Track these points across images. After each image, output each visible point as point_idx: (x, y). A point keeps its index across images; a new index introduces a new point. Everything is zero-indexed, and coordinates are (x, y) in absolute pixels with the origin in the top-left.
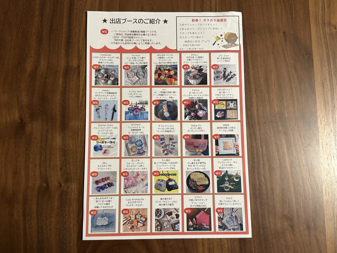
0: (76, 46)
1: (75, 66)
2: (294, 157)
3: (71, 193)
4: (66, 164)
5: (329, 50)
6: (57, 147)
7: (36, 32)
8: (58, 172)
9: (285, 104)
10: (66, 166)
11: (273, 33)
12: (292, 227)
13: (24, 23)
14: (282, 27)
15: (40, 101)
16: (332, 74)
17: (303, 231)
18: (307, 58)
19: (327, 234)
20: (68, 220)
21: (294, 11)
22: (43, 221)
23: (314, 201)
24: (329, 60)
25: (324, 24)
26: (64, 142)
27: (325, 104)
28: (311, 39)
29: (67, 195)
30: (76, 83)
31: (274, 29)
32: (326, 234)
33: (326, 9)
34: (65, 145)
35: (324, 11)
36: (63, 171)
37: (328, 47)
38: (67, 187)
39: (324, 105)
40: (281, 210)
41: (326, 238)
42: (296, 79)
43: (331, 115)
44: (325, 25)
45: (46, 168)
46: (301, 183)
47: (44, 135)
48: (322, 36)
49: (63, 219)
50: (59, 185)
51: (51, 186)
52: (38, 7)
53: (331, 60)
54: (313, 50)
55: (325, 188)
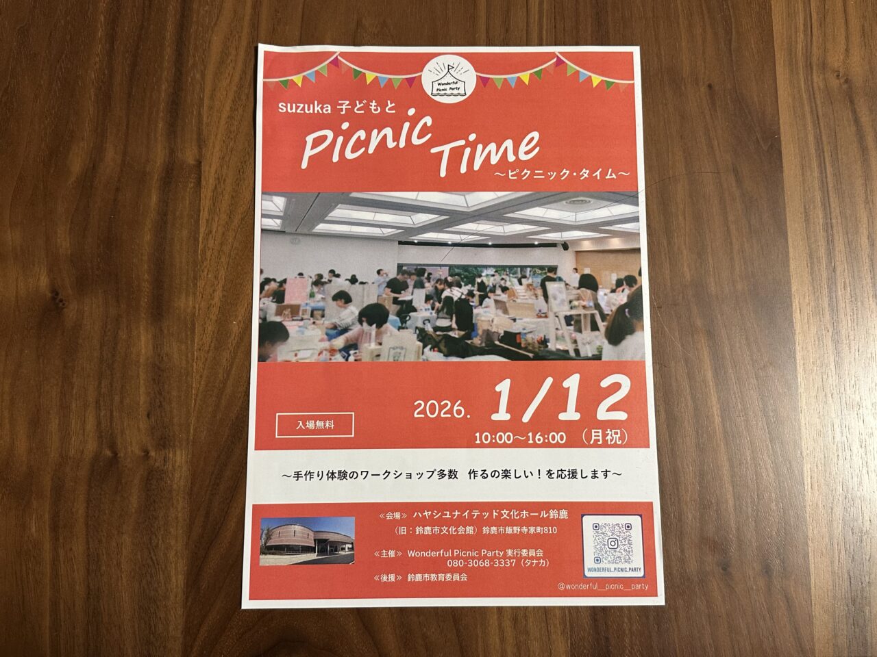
0: (195, 113)
1: (191, 161)
2: (732, 392)
3: (173, 474)
4: (160, 402)
5: (822, 129)
6: (141, 360)
7: (95, 77)
8: (141, 423)
9: (711, 262)
10: (161, 406)
11: (683, 88)
12: (724, 569)
13: (66, 56)
14: (705, 73)
15: (102, 247)
16: (830, 189)
17: (752, 579)
18: (765, 148)
19: (813, 589)
20: (163, 541)
21: (734, 33)
22: (100, 542)
23: (782, 503)
24: (822, 154)
25: (809, 67)
26: (157, 348)
27: (811, 263)
28: (777, 102)
29: (162, 479)
30: (190, 203)
31: (684, 76)
32: (810, 589)
33: (816, 29)
34: (159, 355)
35: (809, 33)
36: (153, 420)
37: (819, 123)
38: (163, 458)
39: (808, 266)
40: (698, 525)
41: (811, 596)
42: (738, 200)
43: (825, 291)
44: (811, 68)
45: (112, 412)
46: (749, 458)
47: (109, 330)
48: (804, 94)
49: (150, 538)
50: (143, 454)
51: (122, 455)
52: (102, 18)
53: (826, 154)
54: (782, 131)
55: (809, 473)
